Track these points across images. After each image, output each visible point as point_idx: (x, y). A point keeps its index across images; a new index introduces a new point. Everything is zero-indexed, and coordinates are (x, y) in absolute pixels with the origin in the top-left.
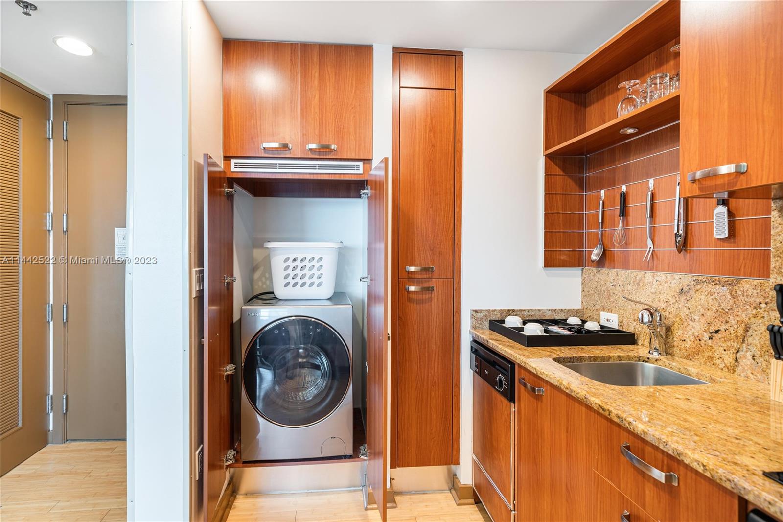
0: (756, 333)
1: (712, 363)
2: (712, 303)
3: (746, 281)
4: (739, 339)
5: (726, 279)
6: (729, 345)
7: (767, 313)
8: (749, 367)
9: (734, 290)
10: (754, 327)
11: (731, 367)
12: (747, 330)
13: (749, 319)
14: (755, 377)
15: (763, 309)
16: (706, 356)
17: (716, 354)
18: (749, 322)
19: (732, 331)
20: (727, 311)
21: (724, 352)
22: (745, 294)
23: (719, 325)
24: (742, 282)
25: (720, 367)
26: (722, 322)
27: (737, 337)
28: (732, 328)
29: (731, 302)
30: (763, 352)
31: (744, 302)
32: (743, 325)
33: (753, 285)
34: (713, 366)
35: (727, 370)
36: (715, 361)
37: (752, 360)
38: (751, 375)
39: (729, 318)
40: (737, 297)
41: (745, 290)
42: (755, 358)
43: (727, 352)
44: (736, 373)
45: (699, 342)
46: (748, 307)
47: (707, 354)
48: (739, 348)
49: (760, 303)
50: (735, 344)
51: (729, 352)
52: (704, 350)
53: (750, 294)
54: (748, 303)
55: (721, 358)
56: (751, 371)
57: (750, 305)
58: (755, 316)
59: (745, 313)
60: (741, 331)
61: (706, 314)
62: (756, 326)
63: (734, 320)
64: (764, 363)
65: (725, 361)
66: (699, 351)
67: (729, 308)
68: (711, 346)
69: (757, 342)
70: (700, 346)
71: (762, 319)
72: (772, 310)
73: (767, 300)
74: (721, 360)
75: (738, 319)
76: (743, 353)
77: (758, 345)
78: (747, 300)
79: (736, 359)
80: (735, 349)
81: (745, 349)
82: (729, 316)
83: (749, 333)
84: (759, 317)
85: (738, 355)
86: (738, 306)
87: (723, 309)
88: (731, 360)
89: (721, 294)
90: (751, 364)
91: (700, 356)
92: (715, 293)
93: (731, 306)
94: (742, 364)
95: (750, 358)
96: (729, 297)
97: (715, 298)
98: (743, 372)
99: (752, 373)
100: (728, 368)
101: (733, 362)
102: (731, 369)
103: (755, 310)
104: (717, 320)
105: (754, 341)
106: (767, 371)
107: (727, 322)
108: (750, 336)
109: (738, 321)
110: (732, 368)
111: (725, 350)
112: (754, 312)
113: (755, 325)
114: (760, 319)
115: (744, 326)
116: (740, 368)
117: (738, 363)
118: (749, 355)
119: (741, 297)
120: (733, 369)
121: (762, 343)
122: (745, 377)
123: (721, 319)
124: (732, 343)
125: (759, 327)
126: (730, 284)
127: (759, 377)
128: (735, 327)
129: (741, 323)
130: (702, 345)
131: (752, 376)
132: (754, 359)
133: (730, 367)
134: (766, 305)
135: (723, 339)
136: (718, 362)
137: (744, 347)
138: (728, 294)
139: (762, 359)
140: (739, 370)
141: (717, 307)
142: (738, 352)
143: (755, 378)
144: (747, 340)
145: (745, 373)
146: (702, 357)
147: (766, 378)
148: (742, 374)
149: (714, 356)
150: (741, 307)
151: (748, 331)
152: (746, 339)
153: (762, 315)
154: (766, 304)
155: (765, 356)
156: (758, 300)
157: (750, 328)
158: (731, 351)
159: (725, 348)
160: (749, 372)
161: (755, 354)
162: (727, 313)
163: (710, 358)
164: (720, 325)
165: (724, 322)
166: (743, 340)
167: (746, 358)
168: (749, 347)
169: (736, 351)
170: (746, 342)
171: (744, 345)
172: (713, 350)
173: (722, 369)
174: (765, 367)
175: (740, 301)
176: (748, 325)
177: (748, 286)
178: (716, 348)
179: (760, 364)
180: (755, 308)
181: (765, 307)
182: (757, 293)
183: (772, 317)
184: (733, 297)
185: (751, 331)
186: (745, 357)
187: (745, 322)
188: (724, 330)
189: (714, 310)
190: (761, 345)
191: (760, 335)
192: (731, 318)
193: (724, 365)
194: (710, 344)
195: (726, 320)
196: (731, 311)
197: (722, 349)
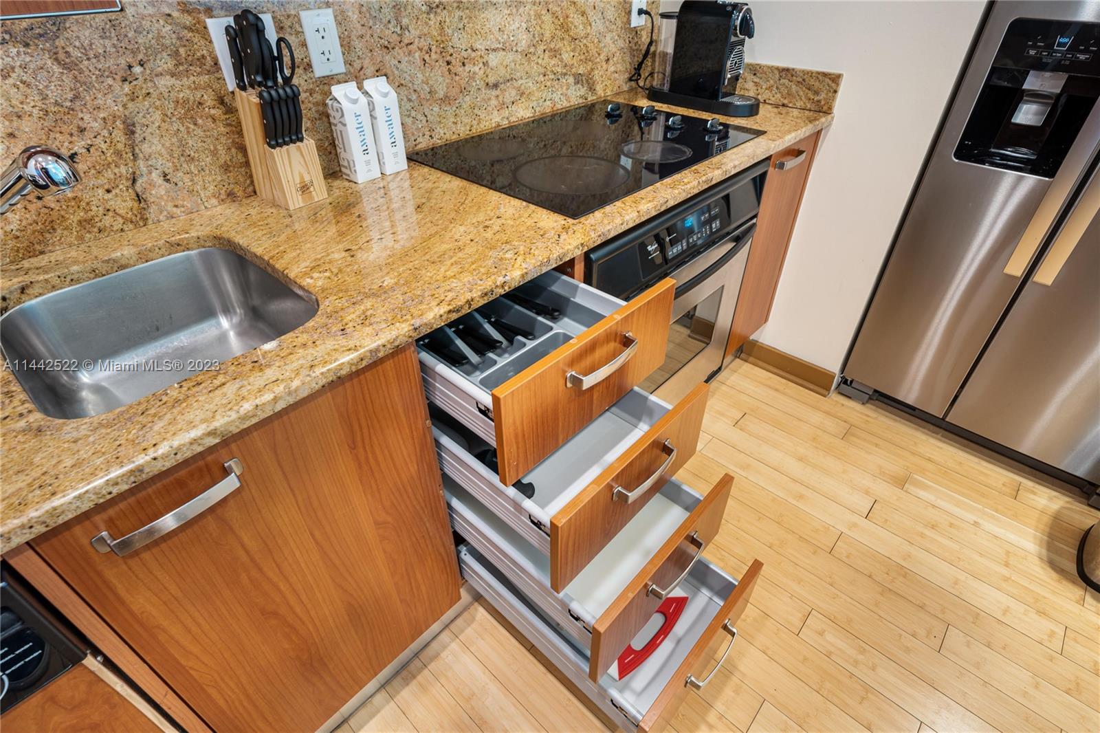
0: (149, 130)
1: (96, 230)
2: (21, 98)
3: (77, 20)
4: (124, 156)
5: (24, 24)
6: (112, 176)
7: (150, 84)
8: (165, 198)
9: (61, 51)
10: (139, 119)
11: (136, 216)
12: (130, 131)
13: (124, 106)
14: (183, 209)
15: (141, 79)
16: (74, 225)
17: (94, 208)
18: (127, 113)
19: (104, 146)
20: (68, 104)
21: (110, 196)
22: (91, 54)
23: (66, 144)
24: (67, 25)
25: (115, 229)
26: (71, 135)
27: (118, 153)
28: (99, 140)
29: (68, 80)
30: (176, 161)
31: (97, 72)
32: (117, 123)
33: (97, 28)
34: (101, 235)
35: (131, 226)
36: (99, 224)
37: (165, 183)
38: (175, 209)
39: (82, 119)
40: (76, 65)
41: (86, 43)
42: (168, 177)
43: (114, 192)
44: (150, 222)
45: (39, 204)
46: (110, 81)
47: (74, 219)
48: (134, 173)
49: (130, 67)
50: (123, 169)
51: (117, 191)
52: (63, 213)
53: (101, 51)
54: (107, 73)
55: (108, 210)
56: (173, 204)
57: (112, 74)
58: (133, 97)
59: (110, 96)
60: (119, 135)
61: (18, 129)
62: (144, 117)
63: (95, 120)
64: (186, 179)
65: (121, 212)
66: (52, 221)
67: (70, 96)
68: (74, 199)
69: (159, 147)
70: (47, 211)
71: (147, 98)
72: (157, 75)
73: (140, 56)
74: (111, 214)
75: (102, 115)
76: (145, 179)
77: (163, 151)
78: (100, 66)
79: (138, 196)
80: (127, 179)
81: (144, 170)
82: (80, 115)
83: (137, 135)
84: (141, 97)
85: (138, 187)
86: (89, 87)
87: (56, 104)
88: (130, 204)
89: (32, 66)
90: (168, 192)
91: (59, 231)
92: (13, 68)
93: (72, 90)
94: (152, 200)
95: (160, 181)
96: (57, 69)
97: (23, 82)
98: (161, 213)
99: (176, 206)
100: (132, 222)
101: (136, 205)
102: (138, 219)
103: (127, 83)
104: (58, 135)
105: (154, 148)
106: (195, 189)
107: (82, 130)
108: (142, 141)
109: (104, 118)
110: (139, 216)
111: (108, 191)
112: (127, 88)
113: (141, 115)
114: (144, 99)
115: (122, 126)
116: (153, 209)
117: (145, 201)
118: (156, 176)
119: (86, 63)
120: (141, 218)
121: (168, 144)
122: (168, 218)
123: (65, 128)
124: (116, 170)
125: (148, 116)
126: (41, 35)
127: (189, 205)
128: (105, 133)
129: (114, 122)
130: (53, 205)
131: (177, 211)
132: (168, 181)
133: (134, 218)
134: (142, 69)
135: (93, 171)
136: (107, 221)
137: (141, 166)
138: (49, 62)
139: (180, 174)
140: (152, 213)
141: (39, 104)
142: (134, 181)
143: (183, 212)
144: (140, 150)
145: (165, 213)
146: (65, 232)
147: (199, 201)
148: (161, 218)
149: (93, 213)
150: (96, 85)
151: (133, 133)
152: (137, 151)
153: (144, 91)
154: (142, 65)
155: (181, 166)
156: (123, 62)
157: (134, 125)
158: (121, 187)
159: (106, 187)
160: (170, 207)
161: (166, 170)
162: (73, 110)
163: (86, 223)
164: (70, 142)
165: (75, 133)
166: (133, 155)
167: (154, 186)
168: (150, 163)
169: (130, 182)
170: (141, 155)
171: (141, 163)
172: (83, 204)
173: (122, 230)
174: (190, 184)
175: (87, 73)
176: (128, 121)
177: (87, 33)
178: (86, 197)
179: (180, 184)
180: (125, 80)
181: (142, 73)
182: (114, 46)
183: (163, 90)
184: (65, 66)
185: (138, 129)
186: (152, 184)
187: (120, 117)
188: (84, 150)
189: (35, 111)
190: (167, 148)
191: (157, 131)
192: (87, 117)
193: (121, 221)
194: (70, 195)
195: (79, 127)
196: (78, 103)
197: (101, 191)
